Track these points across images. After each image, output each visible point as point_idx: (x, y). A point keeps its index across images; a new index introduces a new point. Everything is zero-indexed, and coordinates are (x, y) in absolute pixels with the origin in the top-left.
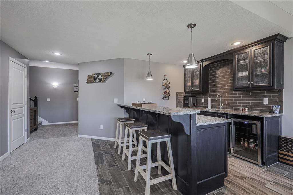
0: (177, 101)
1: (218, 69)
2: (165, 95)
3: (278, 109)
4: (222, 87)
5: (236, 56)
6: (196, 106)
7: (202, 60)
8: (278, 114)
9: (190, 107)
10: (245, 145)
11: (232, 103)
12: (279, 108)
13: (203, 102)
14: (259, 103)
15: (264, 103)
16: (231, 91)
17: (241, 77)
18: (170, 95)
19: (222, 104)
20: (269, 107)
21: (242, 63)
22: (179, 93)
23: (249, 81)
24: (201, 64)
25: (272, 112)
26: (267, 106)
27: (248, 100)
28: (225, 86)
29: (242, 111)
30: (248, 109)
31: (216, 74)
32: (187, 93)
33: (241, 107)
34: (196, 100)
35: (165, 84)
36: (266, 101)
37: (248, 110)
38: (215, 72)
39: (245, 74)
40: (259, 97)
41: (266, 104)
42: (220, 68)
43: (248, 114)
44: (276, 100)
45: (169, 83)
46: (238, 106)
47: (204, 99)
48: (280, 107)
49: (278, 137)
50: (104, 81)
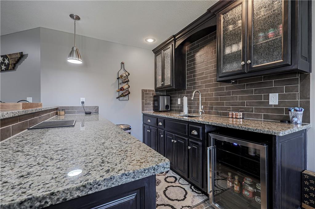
0: (143, 103)
1: (197, 51)
2: (121, 92)
3: (300, 114)
4: (202, 78)
5: (221, 16)
6: (170, 109)
7: (174, 36)
8: (299, 126)
9: (161, 111)
10: (235, 189)
11: (218, 104)
12: (302, 112)
13: (178, 104)
14: (261, 103)
15: (270, 104)
16: (216, 85)
17: (229, 54)
18: (129, 93)
19: (202, 107)
20: (281, 111)
21: (231, 29)
22: (146, 91)
23: (243, 60)
24: (173, 44)
25: (287, 120)
26: (276, 109)
27: (242, 98)
28: (206, 77)
29: (232, 118)
30: (241, 114)
31: (194, 60)
32: (159, 91)
33: (230, 111)
34: (171, 100)
35: (122, 76)
36: (274, 99)
37: (241, 117)
38: (194, 56)
39: (236, 48)
40: (261, 91)
41: (275, 106)
42: (201, 48)
43: (241, 123)
44: (294, 97)
45: (127, 75)
46: (226, 109)
47: (180, 99)
48: (303, 110)
49: (302, 175)
50: (14, 68)
